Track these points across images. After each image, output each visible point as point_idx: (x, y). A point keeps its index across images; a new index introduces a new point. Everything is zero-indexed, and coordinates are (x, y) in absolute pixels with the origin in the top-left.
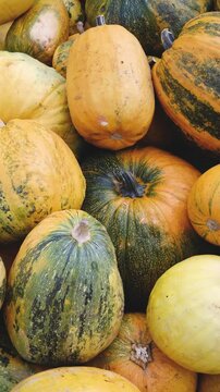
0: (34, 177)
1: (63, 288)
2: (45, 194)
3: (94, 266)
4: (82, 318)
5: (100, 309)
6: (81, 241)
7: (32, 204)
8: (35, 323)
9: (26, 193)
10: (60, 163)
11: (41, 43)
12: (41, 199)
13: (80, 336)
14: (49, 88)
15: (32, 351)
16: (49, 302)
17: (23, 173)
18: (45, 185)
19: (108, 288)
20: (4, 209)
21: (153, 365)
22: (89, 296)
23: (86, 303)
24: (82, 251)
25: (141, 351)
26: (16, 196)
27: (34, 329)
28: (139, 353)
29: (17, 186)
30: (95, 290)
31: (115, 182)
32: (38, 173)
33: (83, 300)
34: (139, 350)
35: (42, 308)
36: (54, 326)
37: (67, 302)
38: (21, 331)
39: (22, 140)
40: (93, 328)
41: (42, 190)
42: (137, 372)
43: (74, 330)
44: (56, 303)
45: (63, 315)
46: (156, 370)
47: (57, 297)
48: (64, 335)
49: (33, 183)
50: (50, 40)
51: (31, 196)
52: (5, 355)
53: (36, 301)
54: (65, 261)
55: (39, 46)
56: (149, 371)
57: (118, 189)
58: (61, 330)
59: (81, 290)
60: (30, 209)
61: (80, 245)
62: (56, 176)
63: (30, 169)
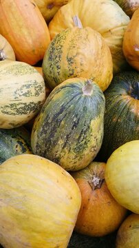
0: (80, 56)
1: (64, 113)
2: (82, 67)
3: (85, 109)
4: (67, 137)
5: (80, 137)
6: (85, 94)
7: (73, 70)
8: (44, 129)
9: (72, 63)
10: (100, 57)
11: (130, 3)
12: (79, 69)
13: (63, 148)
14: (119, 24)
15: (37, 146)
16: (54, 119)
17: (75, 52)
18: (84, 62)
19: (89, 127)
20: (57, 67)
21: (99, 190)
22: (75, 125)
23: (73, 129)
24: (82, 99)
25: (96, 180)
26: (66, 62)
27: (42, 133)
28: (94, 180)
29: (69, 57)
30: (80, 123)
31: (131, 87)
32: (83, 55)
33: (72, 126)
34: (95, 179)
35: (50, 121)
36: (52, 135)
37: (63, 123)
38: (36, 133)
39: (84, 36)
40: (72, 147)
41: (81, 65)
42: (88, 190)
43: (61, 142)
44: (57, 121)
45: (58, 129)
46: (99, 194)
47: (58, 118)
48: (55, 143)
49: (78, 59)
50: (136, 3)
51: (74, 66)
52: (26, 147)
53: (48, 115)
54: (70, 99)
55: (128, 4)
56: (95, 192)
57: (130, 92)
58: (55, 139)
59: (73, 120)
60: (71, 72)
61: (83, 95)
62: (93, 61)
63: (80, 51)
